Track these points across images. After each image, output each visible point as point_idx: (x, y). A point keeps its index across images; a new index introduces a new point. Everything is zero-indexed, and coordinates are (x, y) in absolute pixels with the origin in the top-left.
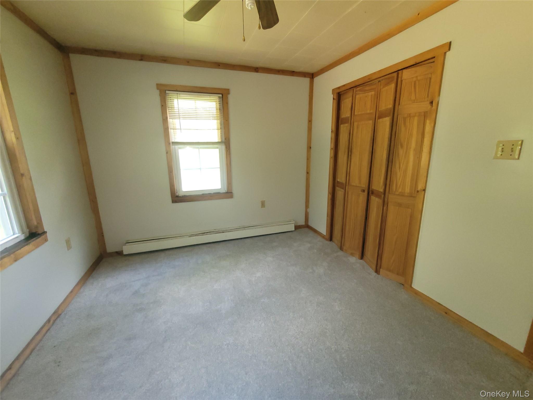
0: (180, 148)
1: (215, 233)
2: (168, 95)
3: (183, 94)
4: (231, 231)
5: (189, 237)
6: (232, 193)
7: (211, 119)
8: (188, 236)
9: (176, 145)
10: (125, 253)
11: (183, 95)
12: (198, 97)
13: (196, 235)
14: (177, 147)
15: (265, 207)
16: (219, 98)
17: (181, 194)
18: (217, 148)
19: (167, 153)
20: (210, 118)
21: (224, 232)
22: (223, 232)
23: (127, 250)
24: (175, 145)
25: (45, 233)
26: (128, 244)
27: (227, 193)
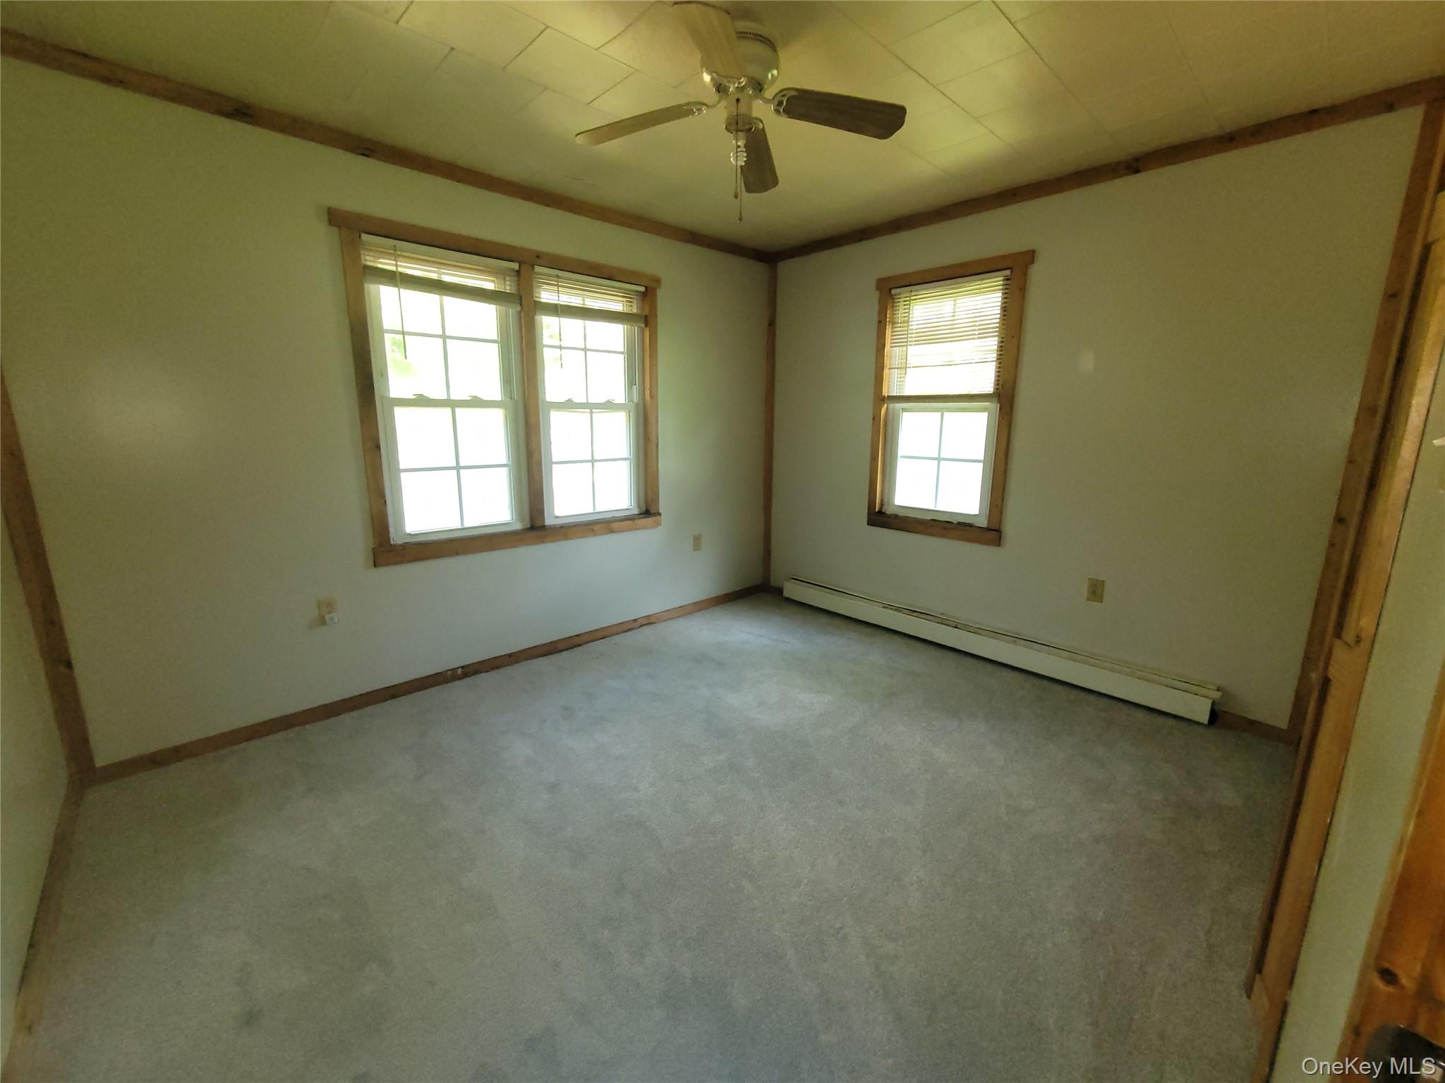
0: (904, 410)
1: (938, 620)
2: (896, 297)
3: (923, 289)
4: (978, 631)
5: (884, 607)
6: (1000, 532)
7: (976, 337)
8: (882, 605)
9: (897, 403)
10: (786, 594)
11: (925, 292)
12: (955, 288)
13: (898, 609)
14: (899, 406)
15: (1102, 601)
16: (1007, 280)
17: (889, 510)
18: (984, 410)
19: (874, 419)
20: (974, 335)
21: (959, 626)
22: (956, 628)
23: (791, 590)
24: (893, 403)
25: (659, 514)
26: (793, 580)
27: (988, 529)
